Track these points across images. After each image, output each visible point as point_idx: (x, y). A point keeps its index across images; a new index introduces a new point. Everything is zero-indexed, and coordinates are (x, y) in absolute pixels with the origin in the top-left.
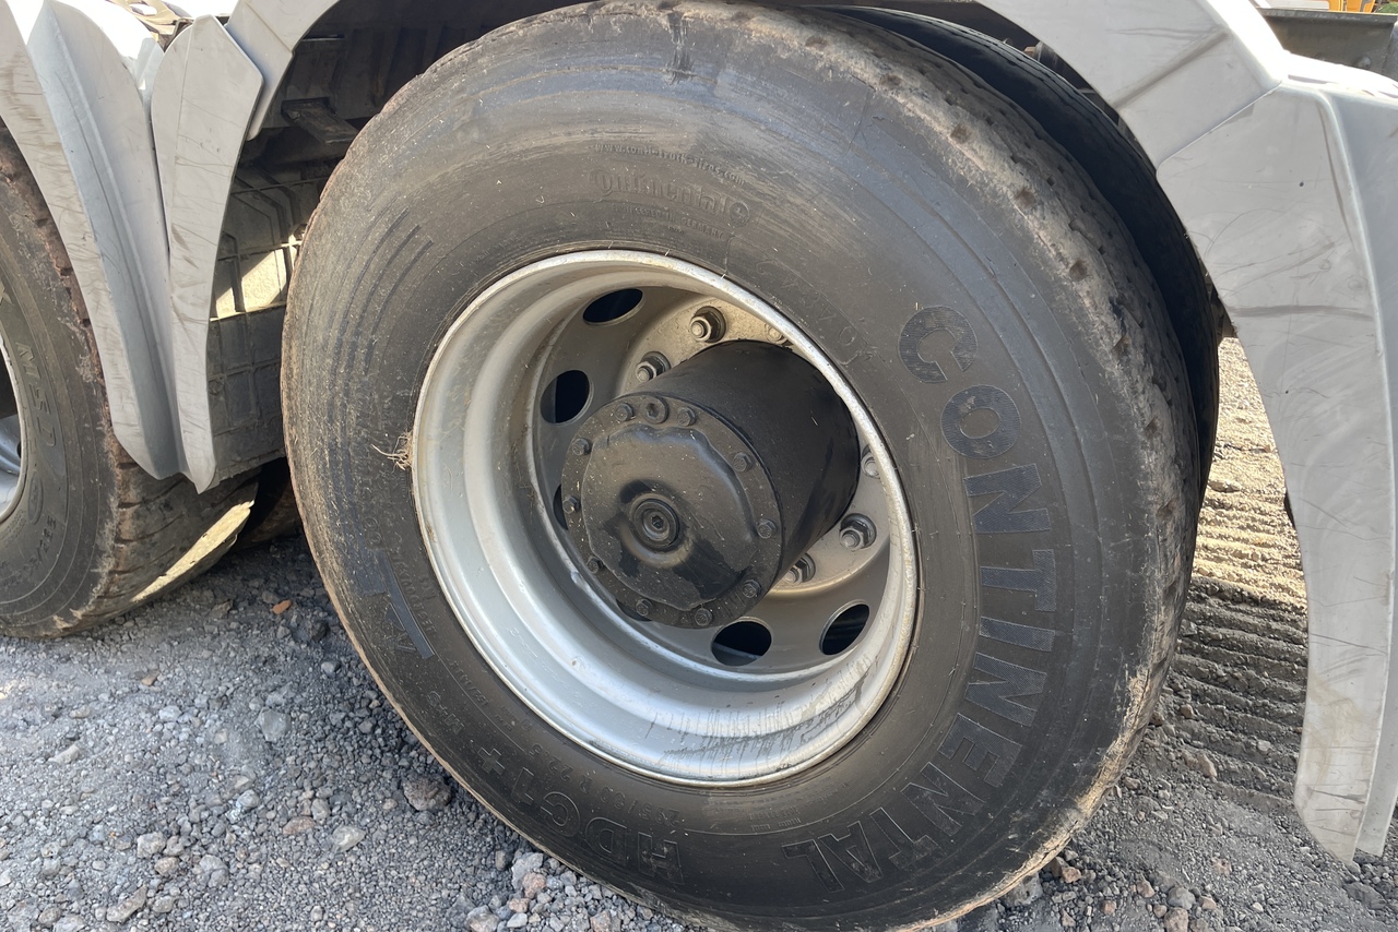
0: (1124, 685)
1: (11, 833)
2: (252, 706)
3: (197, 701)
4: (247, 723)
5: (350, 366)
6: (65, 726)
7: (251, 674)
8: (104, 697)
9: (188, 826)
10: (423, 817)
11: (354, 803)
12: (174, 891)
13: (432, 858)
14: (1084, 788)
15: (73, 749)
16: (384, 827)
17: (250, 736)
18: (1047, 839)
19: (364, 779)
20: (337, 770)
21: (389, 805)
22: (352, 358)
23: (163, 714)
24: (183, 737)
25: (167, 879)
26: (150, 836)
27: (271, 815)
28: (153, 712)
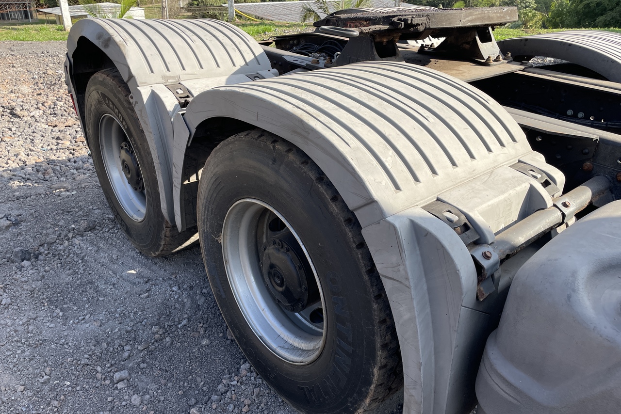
0: (373, 370)
1: (124, 316)
2: (198, 292)
3: (184, 286)
4: (195, 297)
5: (208, 212)
6: (148, 286)
7: (201, 280)
8: (161, 279)
9: (166, 326)
10: (229, 342)
11: (212, 331)
12: (157, 345)
13: (225, 356)
14: (366, 397)
15: (147, 294)
16: (217, 341)
17: (194, 301)
18: (358, 409)
19: (218, 324)
20: (212, 319)
21: (221, 335)
22: (208, 210)
23: (173, 289)
24: (176, 297)
25: (156, 341)
26: (156, 327)
27: (189, 329)
28: (171, 287)
